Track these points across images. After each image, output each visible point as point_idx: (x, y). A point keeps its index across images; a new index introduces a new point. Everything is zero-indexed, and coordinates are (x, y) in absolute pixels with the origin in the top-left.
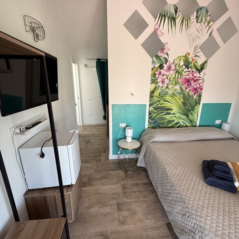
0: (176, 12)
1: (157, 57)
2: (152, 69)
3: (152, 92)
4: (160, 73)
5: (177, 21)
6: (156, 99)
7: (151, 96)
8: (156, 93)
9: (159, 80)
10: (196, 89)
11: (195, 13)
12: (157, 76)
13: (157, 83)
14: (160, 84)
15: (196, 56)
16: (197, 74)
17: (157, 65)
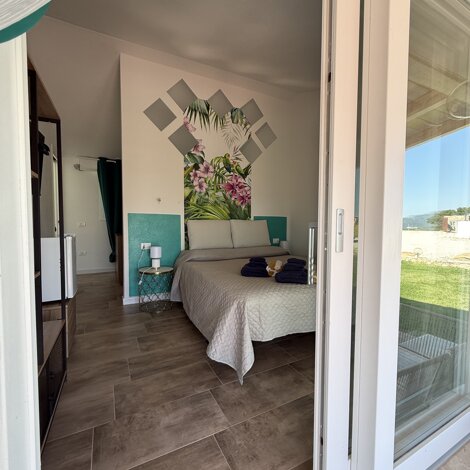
0: (208, 109)
1: (190, 154)
2: (185, 169)
3: (187, 199)
4: (195, 175)
5: (211, 118)
6: (193, 208)
7: (187, 204)
8: (193, 200)
9: (195, 183)
10: (242, 198)
11: (229, 113)
12: (192, 178)
13: (192, 187)
14: (197, 189)
15: (237, 159)
16: (241, 180)
17: (191, 165)
